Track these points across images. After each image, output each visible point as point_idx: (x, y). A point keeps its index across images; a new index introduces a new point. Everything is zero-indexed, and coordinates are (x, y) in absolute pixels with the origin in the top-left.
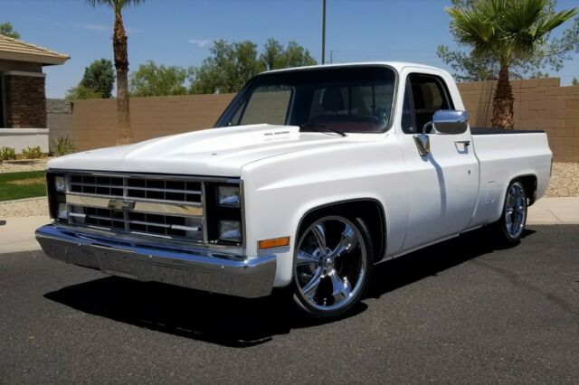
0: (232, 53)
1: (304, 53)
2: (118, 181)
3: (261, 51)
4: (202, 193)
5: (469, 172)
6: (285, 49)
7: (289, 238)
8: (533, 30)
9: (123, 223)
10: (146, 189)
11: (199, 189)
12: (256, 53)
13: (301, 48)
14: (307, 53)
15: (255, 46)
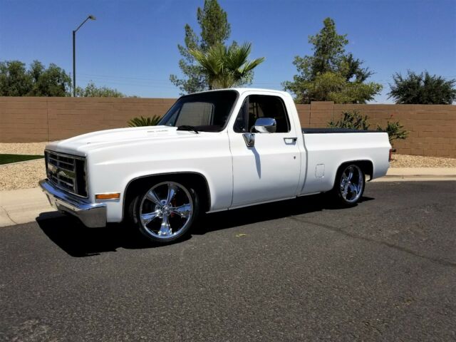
0: (5, 68)
1: (61, 72)
3: (28, 68)
4: (74, 165)
5: (295, 158)
6: (47, 67)
7: (119, 194)
8: (241, 69)
12: (24, 69)
13: (59, 68)
14: (64, 72)
15: (24, 64)
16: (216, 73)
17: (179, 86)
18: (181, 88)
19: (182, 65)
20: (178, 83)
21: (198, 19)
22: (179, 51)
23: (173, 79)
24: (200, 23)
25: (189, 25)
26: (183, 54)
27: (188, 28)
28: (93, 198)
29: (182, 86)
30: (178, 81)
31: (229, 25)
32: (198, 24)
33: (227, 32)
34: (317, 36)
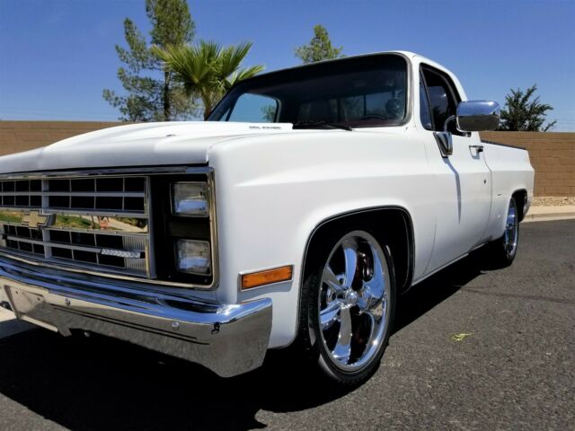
2: (36, 185)
4: (146, 196)
5: (485, 182)
7: (291, 267)
8: (231, 79)
9: (42, 247)
10: (71, 194)
11: (141, 189)
16: (196, 80)
17: (119, 107)
18: (122, 110)
19: (122, 76)
20: (116, 102)
21: (147, 10)
22: (117, 55)
23: (107, 95)
24: (150, 16)
25: (131, 19)
26: (124, 59)
27: (128, 23)
28: (232, 286)
29: (125, 106)
30: (117, 99)
31: (193, 23)
32: (147, 18)
33: (190, 32)
34: (305, 48)
